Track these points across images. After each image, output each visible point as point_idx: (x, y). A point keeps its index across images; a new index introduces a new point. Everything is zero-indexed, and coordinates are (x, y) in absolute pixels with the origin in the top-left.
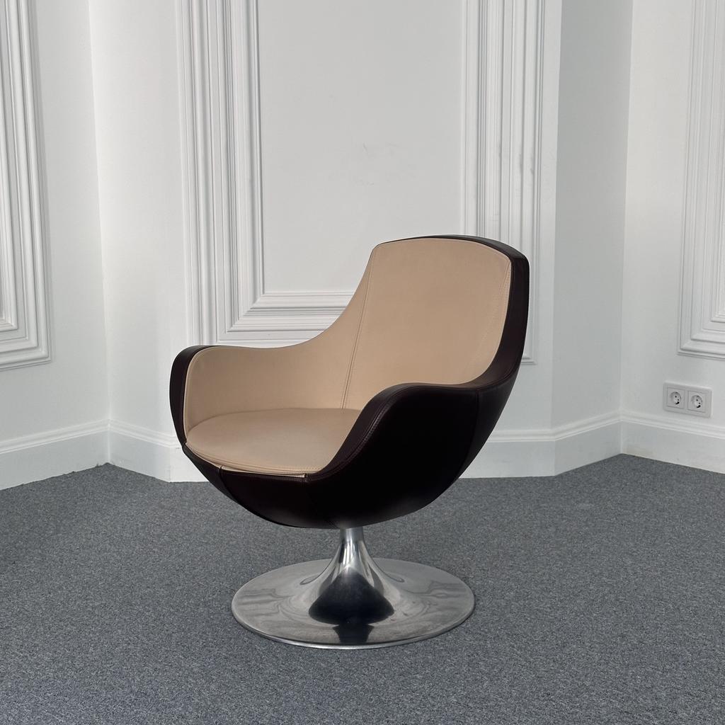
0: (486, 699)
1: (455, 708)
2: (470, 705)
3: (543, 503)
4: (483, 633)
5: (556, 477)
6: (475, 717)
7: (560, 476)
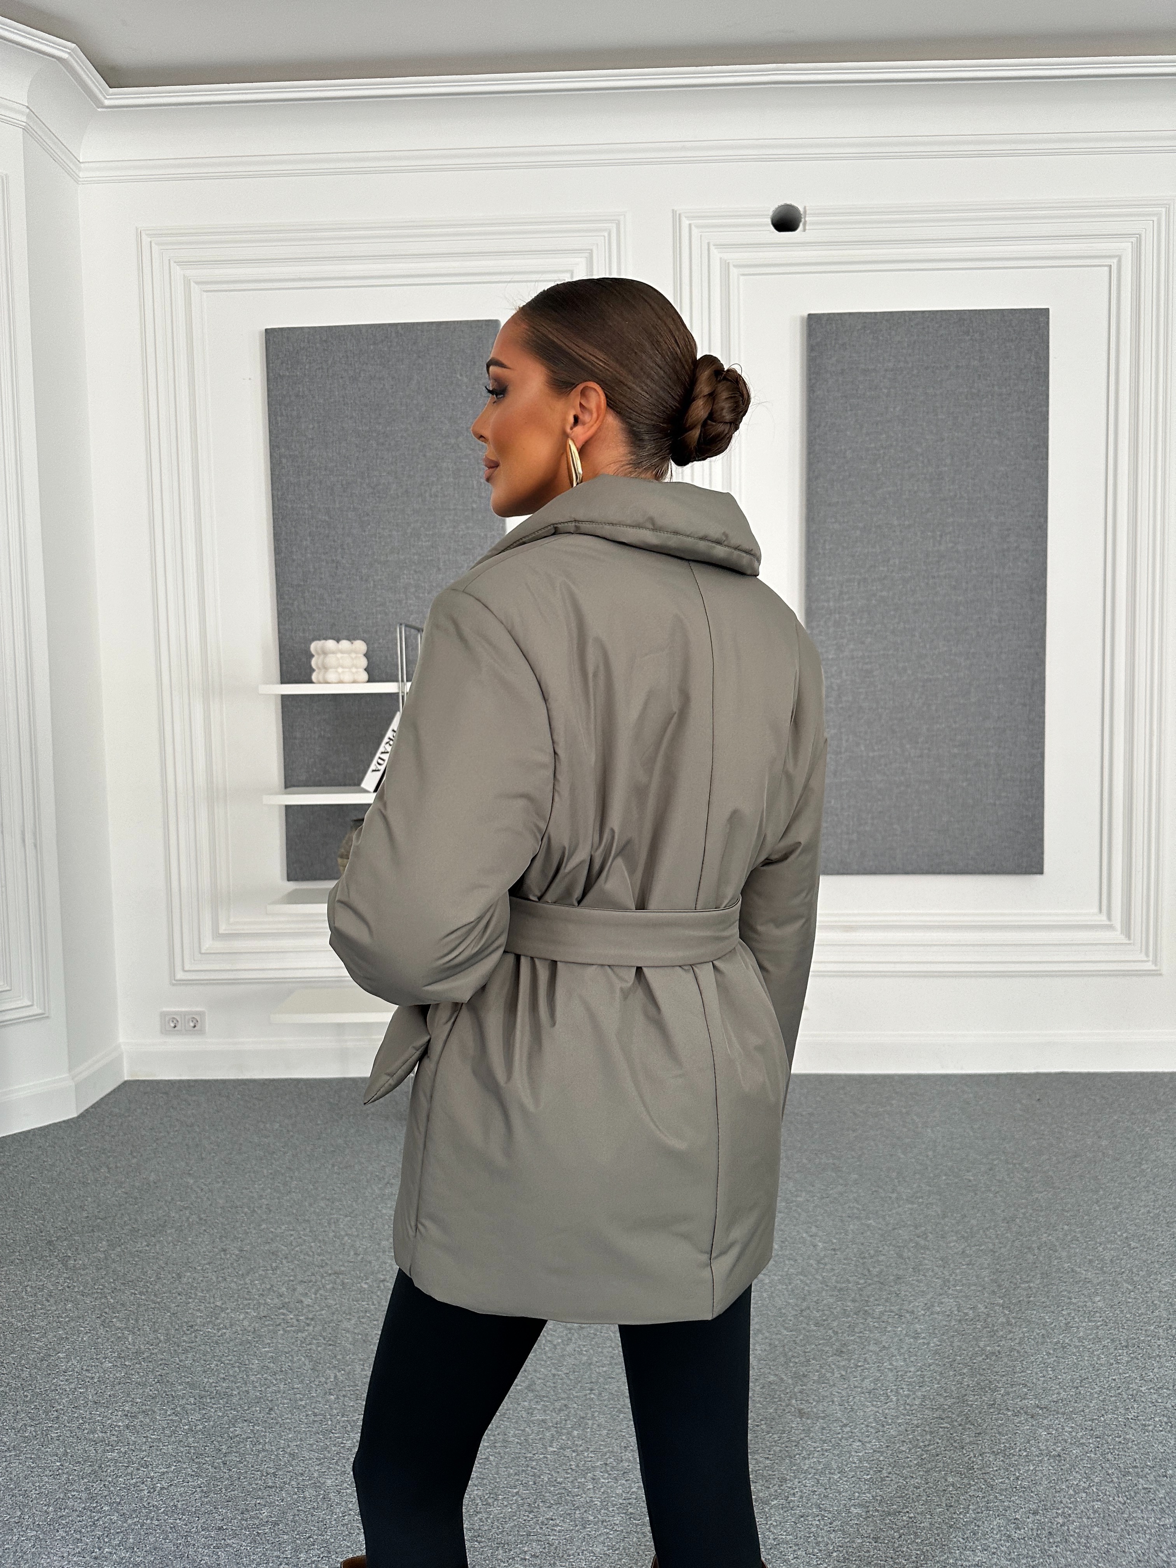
0: (138, 1353)
1: (115, 1372)
2: (127, 1363)
3: (82, 1145)
4: (99, 1291)
5: (79, 1117)
6: (138, 1372)
7: (82, 1116)
